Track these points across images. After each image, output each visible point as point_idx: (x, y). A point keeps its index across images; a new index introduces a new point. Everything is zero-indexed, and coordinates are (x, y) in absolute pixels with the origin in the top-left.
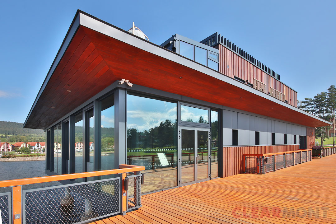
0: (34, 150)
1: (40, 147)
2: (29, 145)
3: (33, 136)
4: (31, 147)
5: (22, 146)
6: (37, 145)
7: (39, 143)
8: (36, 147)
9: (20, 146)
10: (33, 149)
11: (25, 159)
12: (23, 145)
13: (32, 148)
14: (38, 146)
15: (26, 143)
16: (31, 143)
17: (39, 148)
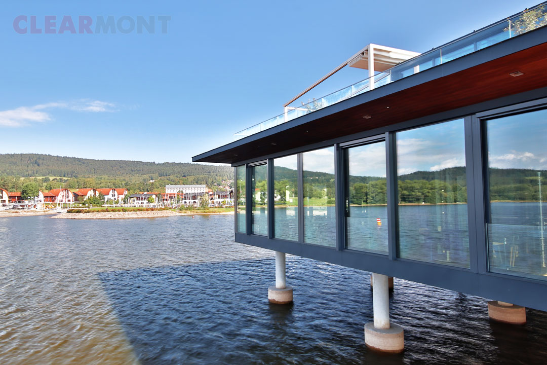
0: (108, 201)
1: (116, 197)
2: (100, 193)
3: (101, 178)
4: (102, 196)
5: (88, 195)
6: (111, 192)
7: (115, 190)
8: (110, 196)
9: (86, 195)
10: (106, 200)
11: (105, 215)
12: (91, 193)
13: (104, 198)
14: (113, 195)
15: (95, 190)
16: (102, 190)
17: (115, 199)
